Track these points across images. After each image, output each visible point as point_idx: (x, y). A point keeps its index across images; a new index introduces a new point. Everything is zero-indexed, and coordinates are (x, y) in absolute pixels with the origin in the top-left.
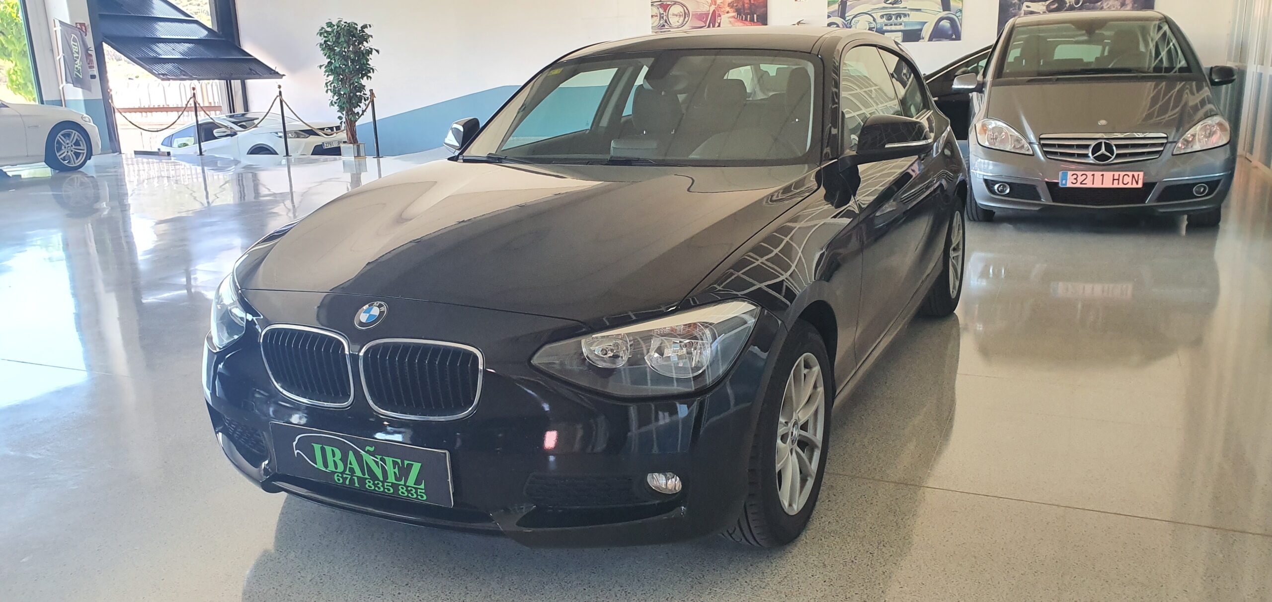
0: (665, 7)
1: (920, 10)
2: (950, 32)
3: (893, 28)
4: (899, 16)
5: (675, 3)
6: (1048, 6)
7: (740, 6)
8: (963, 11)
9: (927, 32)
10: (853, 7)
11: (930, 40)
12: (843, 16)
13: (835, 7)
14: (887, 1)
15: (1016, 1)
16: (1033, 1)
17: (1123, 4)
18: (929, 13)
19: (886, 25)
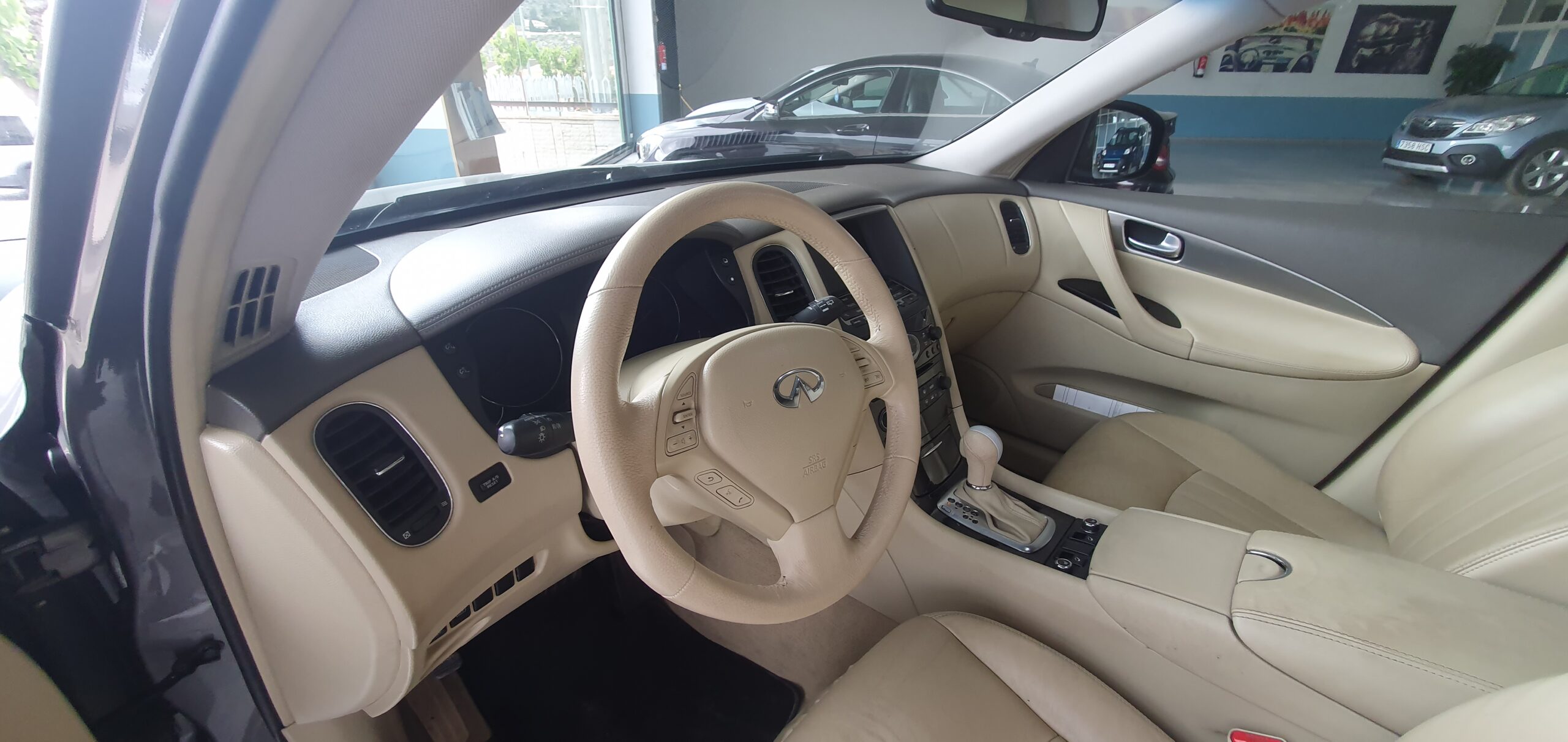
1: (1290, 49)
3: (1269, 61)
4: (1276, 52)
6: (1374, 52)
8: (1319, 51)
9: (1291, 65)
10: (1246, 43)
11: (1292, 71)
12: (1237, 50)
14: (1271, 40)
15: (1355, 46)
16: (1365, 48)
17: (1418, 54)
18: (1295, 51)
19: (1266, 58)
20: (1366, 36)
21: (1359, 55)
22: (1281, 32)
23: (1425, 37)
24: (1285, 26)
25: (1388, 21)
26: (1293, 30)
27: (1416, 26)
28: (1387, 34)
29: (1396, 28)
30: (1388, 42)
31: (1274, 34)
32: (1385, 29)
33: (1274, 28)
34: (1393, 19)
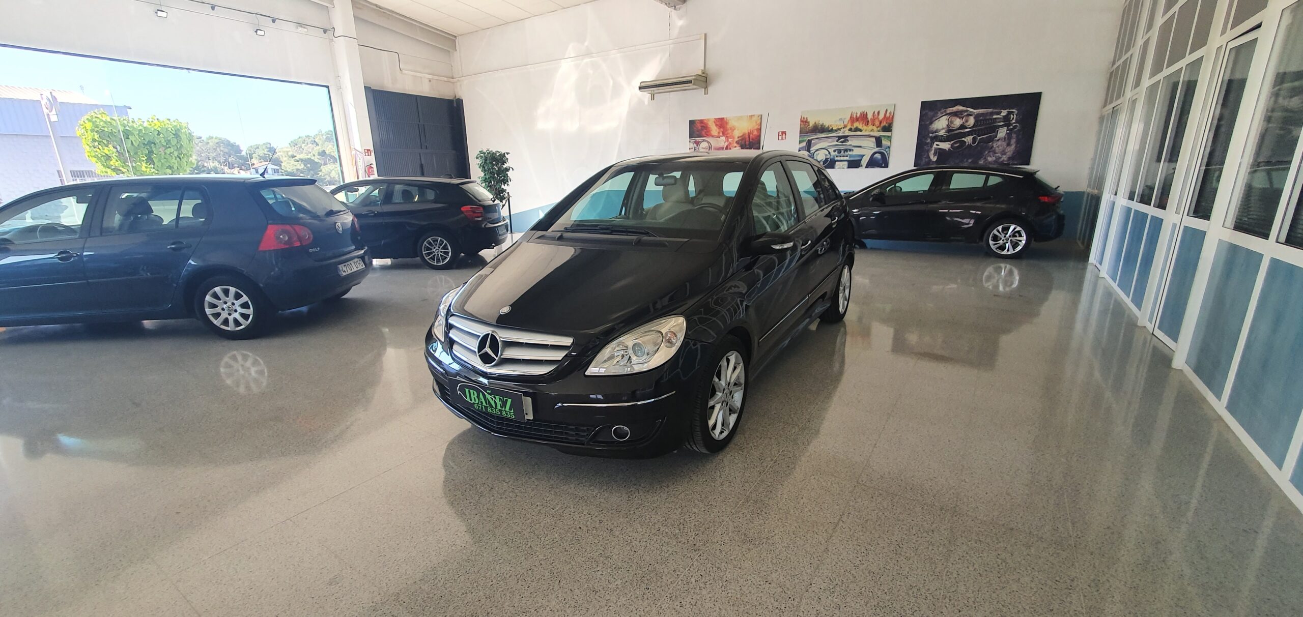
0: (697, 143)
1: (860, 147)
2: (881, 162)
3: (842, 158)
4: (846, 150)
5: (704, 141)
6: (952, 145)
7: (743, 143)
8: (891, 149)
9: (865, 161)
10: (815, 144)
11: (866, 167)
12: (809, 150)
13: (804, 144)
14: (839, 140)
15: (929, 141)
16: (941, 141)
17: (1009, 145)
18: (867, 149)
19: (837, 157)
20: (936, 131)
21: (936, 149)
22: (847, 133)
23: (1011, 127)
24: (849, 127)
25: (956, 114)
26: (857, 129)
27: (995, 117)
28: (962, 127)
29: (971, 121)
30: (968, 134)
31: (841, 134)
32: (958, 122)
33: (839, 129)
34: (967, 111)
